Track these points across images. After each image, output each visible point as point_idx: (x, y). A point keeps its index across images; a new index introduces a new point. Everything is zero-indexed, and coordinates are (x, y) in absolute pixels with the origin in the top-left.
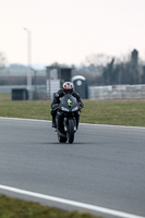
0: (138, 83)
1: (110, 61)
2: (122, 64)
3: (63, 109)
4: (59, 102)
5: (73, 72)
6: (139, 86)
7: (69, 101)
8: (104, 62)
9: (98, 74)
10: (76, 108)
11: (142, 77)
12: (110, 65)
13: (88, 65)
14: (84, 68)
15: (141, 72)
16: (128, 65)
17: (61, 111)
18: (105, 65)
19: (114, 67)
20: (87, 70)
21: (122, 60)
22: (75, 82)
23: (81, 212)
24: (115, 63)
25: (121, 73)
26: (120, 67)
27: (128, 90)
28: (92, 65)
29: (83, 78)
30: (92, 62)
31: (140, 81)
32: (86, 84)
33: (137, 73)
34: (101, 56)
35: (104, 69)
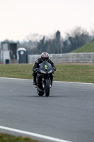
0: (60, 53)
1: (42, 38)
2: (50, 40)
3: (42, 71)
4: (38, 67)
5: (18, 45)
6: (61, 55)
7: (46, 66)
8: (38, 39)
9: (34, 47)
10: (51, 71)
11: (63, 49)
12: (42, 41)
13: (27, 41)
14: (25, 43)
15: (62, 45)
16: (54, 41)
17: (40, 73)
18: (39, 41)
19: (45, 42)
20: (27, 44)
21: (50, 38)
22: (19, 52)
23: (24, 137)
24: (45, 39)
25: (49, 46)
26: (49, 42)
27: (54, 57)
28: (30, 41)
29: (24, 49)
30: (30, 39)
31: (62, 51)
32: (26, 54)
33: (60, 46)
34: (36, 35)
35: (38, 43)
